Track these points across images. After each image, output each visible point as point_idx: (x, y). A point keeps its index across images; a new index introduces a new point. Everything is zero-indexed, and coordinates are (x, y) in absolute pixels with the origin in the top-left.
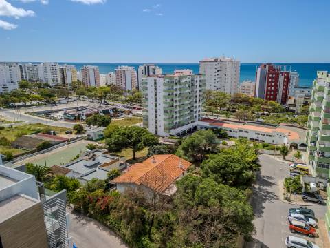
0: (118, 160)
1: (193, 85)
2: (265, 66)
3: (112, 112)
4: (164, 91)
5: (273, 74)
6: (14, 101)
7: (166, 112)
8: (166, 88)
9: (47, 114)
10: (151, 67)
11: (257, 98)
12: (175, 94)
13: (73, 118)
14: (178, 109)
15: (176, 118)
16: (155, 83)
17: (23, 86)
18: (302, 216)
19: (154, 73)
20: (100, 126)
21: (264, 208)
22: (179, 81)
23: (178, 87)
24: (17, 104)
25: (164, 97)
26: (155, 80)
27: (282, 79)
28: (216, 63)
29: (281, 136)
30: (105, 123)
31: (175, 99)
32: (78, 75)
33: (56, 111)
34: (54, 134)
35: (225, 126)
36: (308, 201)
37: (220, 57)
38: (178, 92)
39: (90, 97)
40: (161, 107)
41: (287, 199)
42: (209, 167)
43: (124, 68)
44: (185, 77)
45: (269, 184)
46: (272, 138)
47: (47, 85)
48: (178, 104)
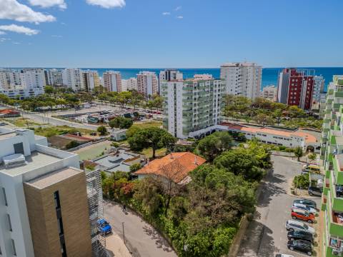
0: (139, 157)
1: (212, 89)
2: (288, 70)
3: (133, 116)
4: (183, 95)
5: (295, 79)
6: (41, 105)
7: (184, 115)
8: (185, 92)
9: (72, 117)
10: (172, 72)
11: (280, 103)
12: (193, 97)
13: (96, 121)
14: (197, 113)
15: (195, 121)
16: (175, 87)
17: (48, 91)
18: (305, 206)
19: (175, 78)
20: (122, 128)
21: (271, 199)
22: (198, 85)
23: (197, 91)
24: (44, 108)
25: (183, 100)
26: (175, 85)
27: (305, 84)
28: (238, 68)
29: (299, 139)
30: (127, 125)
31: (194, 103)
32: (101, 81)
33: (80, 115)
34: (80, 135)
35: (244, 129)
36: (313, 195)
37: (241, 62)
38: (197, 96)
39: (112, 101)
40: (180, 110)
41: (293, 193)
42: (221, 162)
43: (145, 73)
44: (204, 81)
45: (279, 181)
46: (290, 142)
47: (71, 90)
48: (197, 107)
